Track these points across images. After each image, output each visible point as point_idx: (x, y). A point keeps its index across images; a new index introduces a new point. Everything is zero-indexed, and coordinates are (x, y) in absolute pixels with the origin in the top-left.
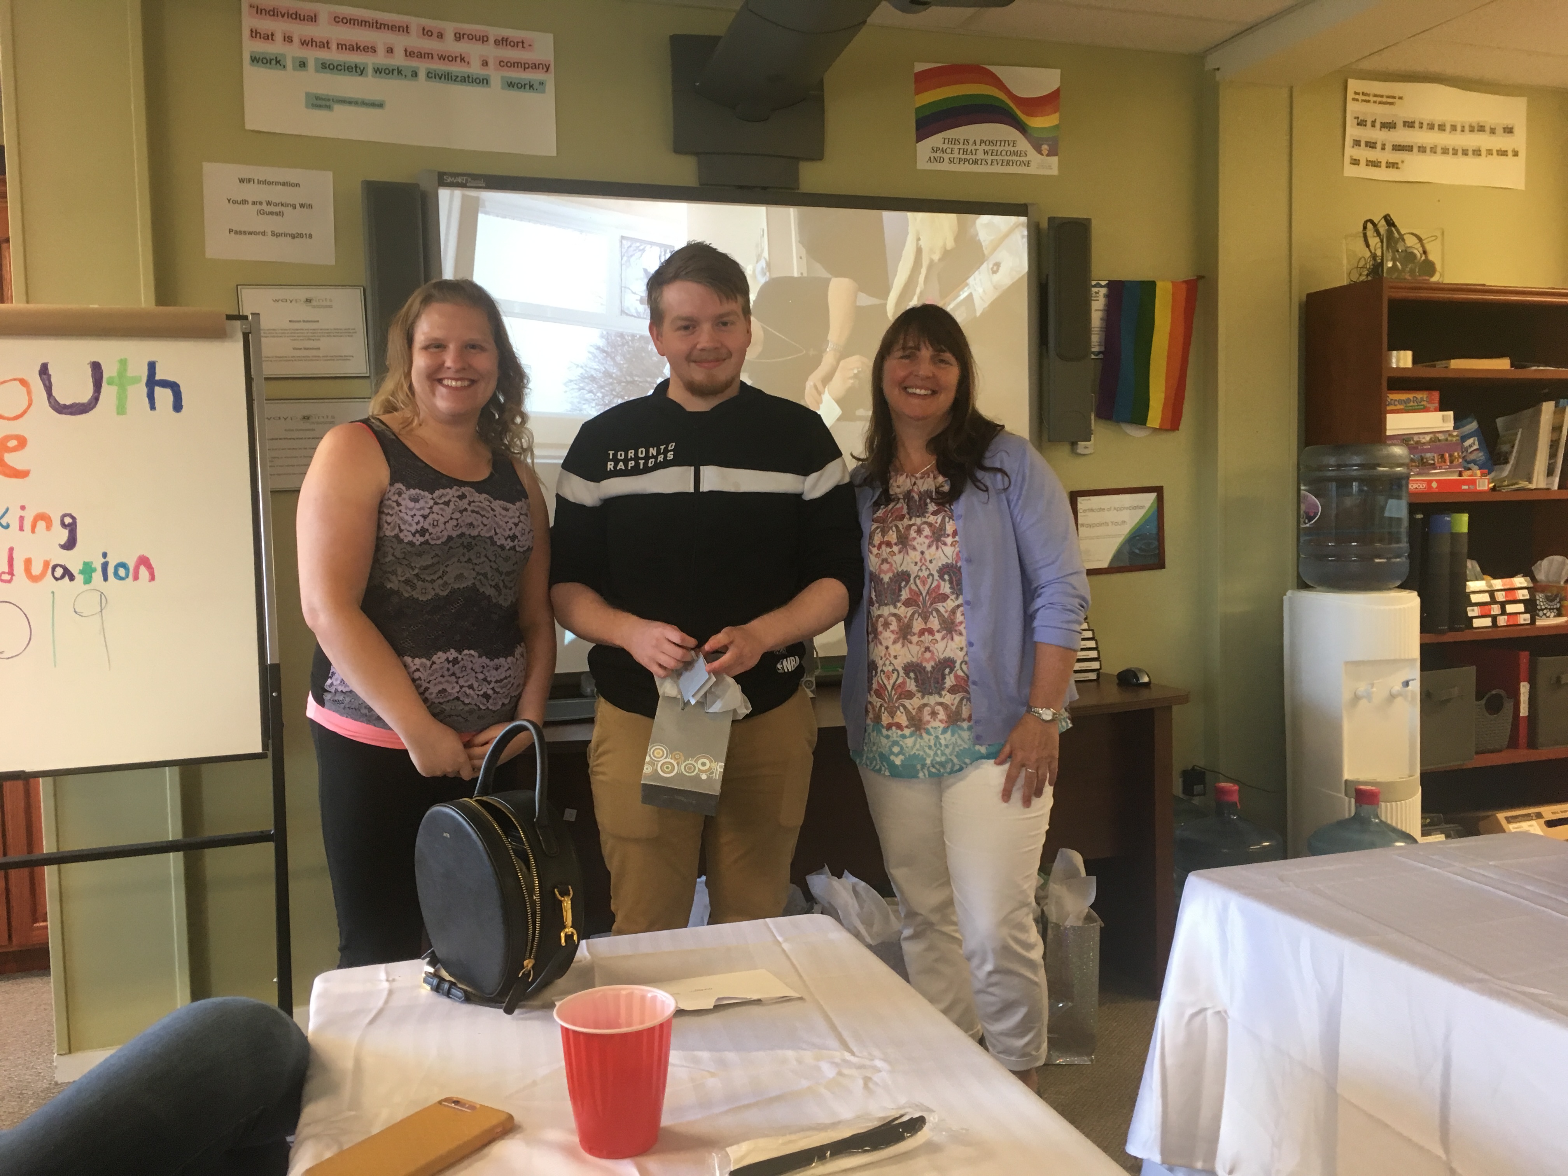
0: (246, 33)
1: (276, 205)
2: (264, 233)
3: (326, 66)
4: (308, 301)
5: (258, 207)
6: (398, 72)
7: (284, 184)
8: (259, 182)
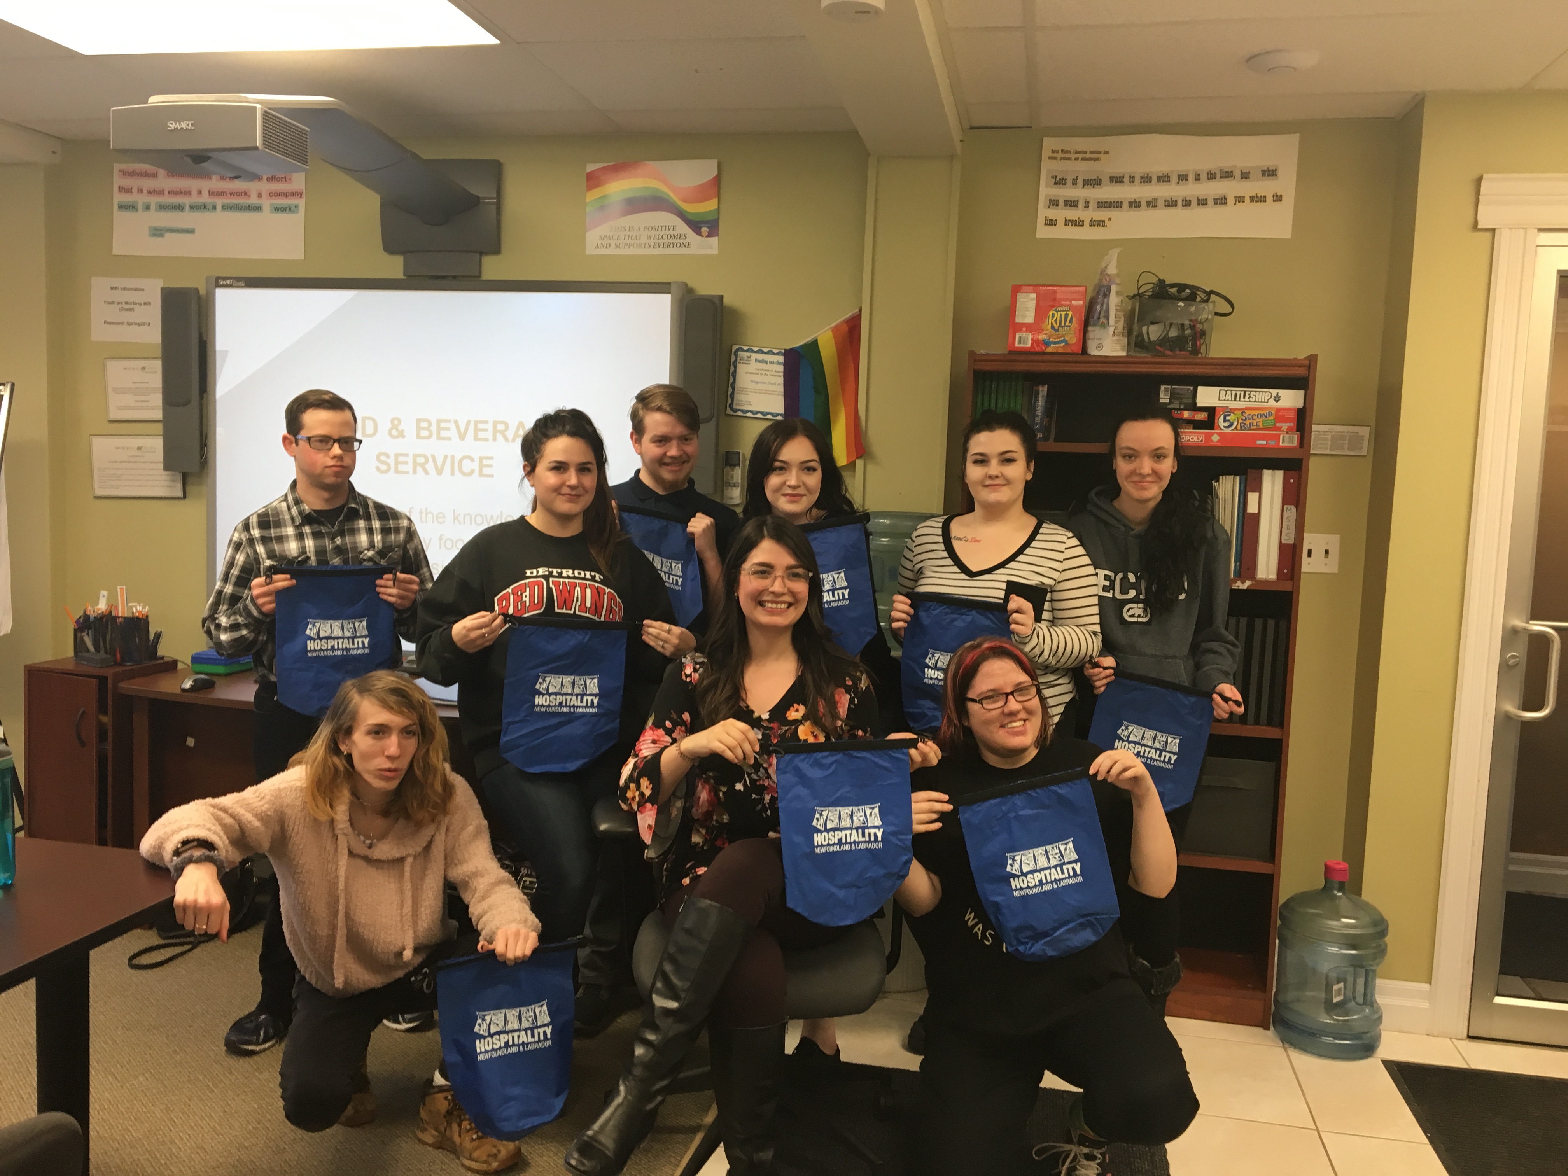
0: (116, 189)
1: (130, 304)
2: (122, 323)
3: (162, 207)
4: (143, 368)
5: (120, 306)
6: (204, 207)
7: (136, 289)
8: (122, 289)
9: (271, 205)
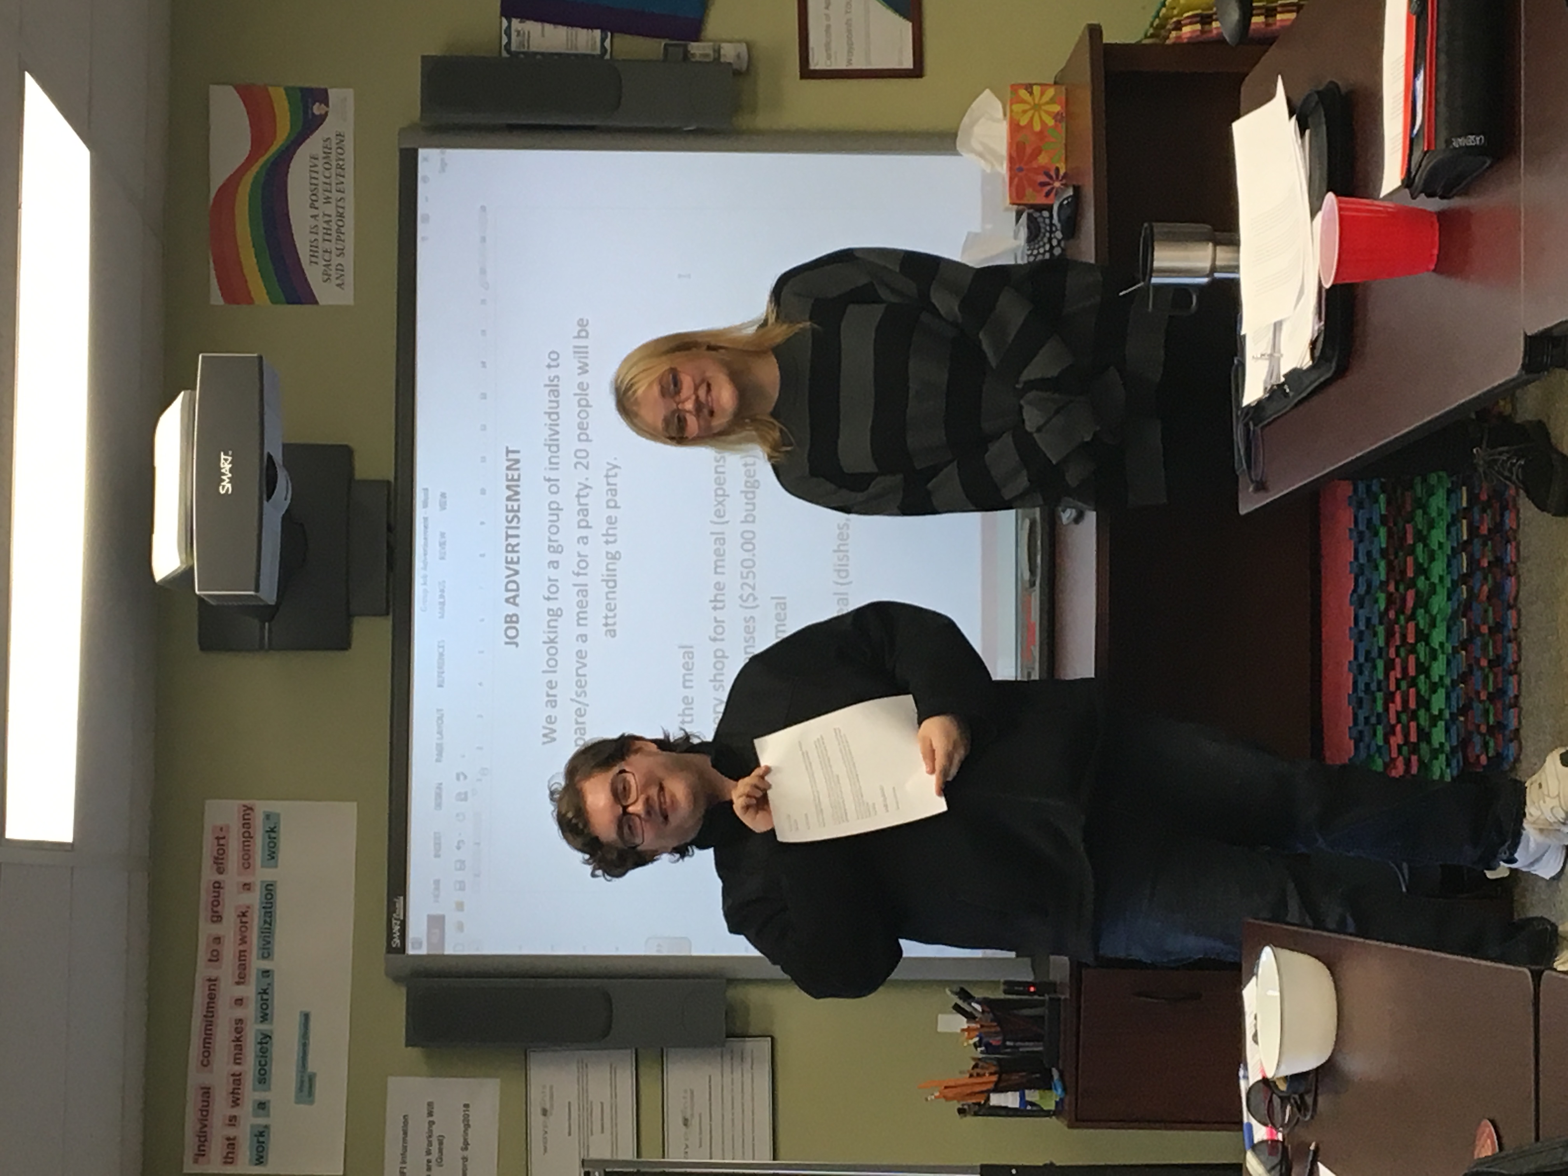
1: (430, 1144)
2: (465, 1159)
3: (263, 1078)
4: (545, 1112)
5: (433, 1164)
6: (265, 994)
7: (405, 1133)
8: (404, 1161)
9: (262, 866)
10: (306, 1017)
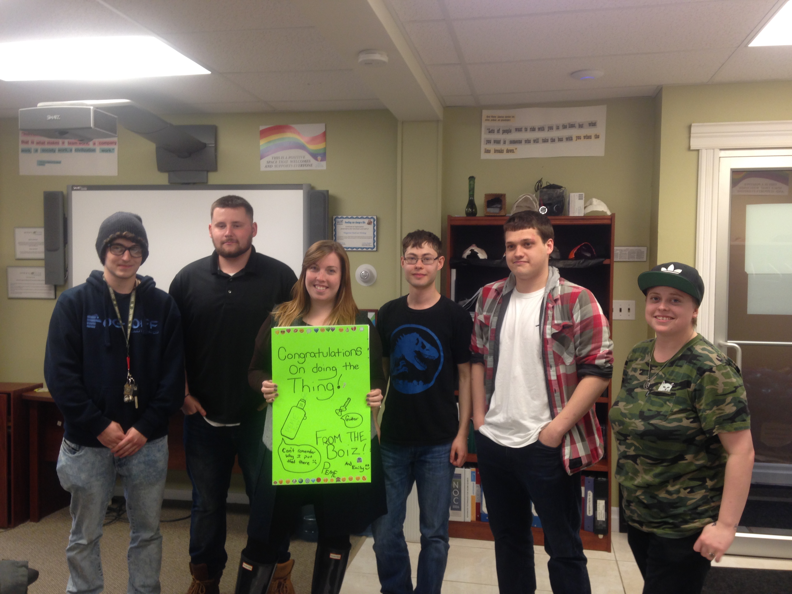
0: (20, 142)
3: (44, 151)
4: (35, 232)
6: (65, 150)
9: (100, 148)
10: (59, 162)
